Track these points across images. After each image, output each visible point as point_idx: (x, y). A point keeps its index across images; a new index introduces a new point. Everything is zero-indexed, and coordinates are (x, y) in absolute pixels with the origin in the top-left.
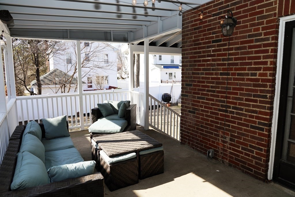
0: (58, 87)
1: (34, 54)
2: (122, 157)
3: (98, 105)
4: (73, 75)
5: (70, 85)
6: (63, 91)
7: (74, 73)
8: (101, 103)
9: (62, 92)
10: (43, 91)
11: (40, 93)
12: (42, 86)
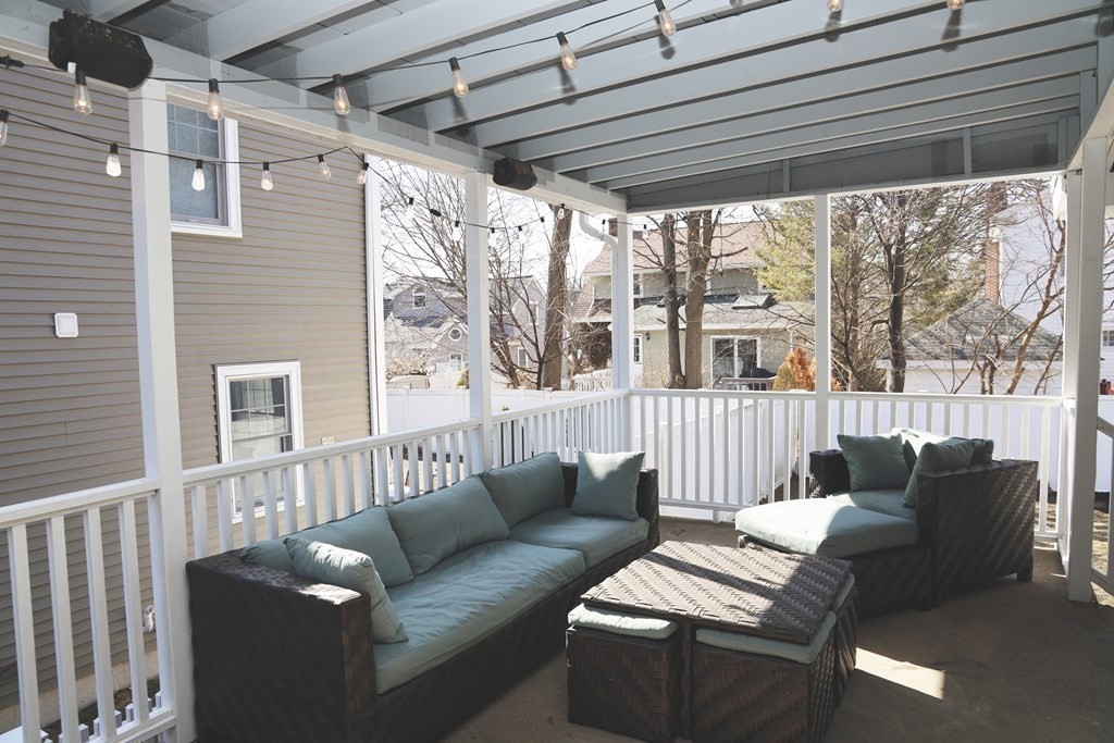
0: (962, 371)
1: (888, 248)
2: (619, 617)
3: (841, 438)
4: (1037, 322)
5: (1019, 364)
6: (987, 387)
7: (1041, 316)
8: (849, 432)
9: (984, 392)
10: (910, 380)
11: (898, 386)
12: (909, 363)
